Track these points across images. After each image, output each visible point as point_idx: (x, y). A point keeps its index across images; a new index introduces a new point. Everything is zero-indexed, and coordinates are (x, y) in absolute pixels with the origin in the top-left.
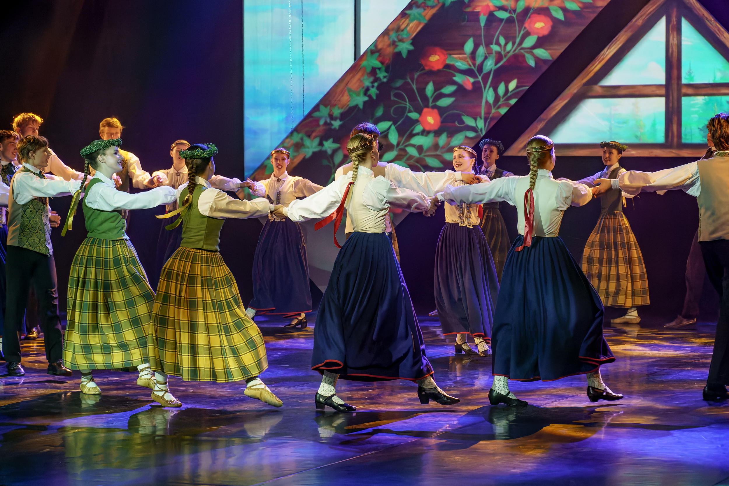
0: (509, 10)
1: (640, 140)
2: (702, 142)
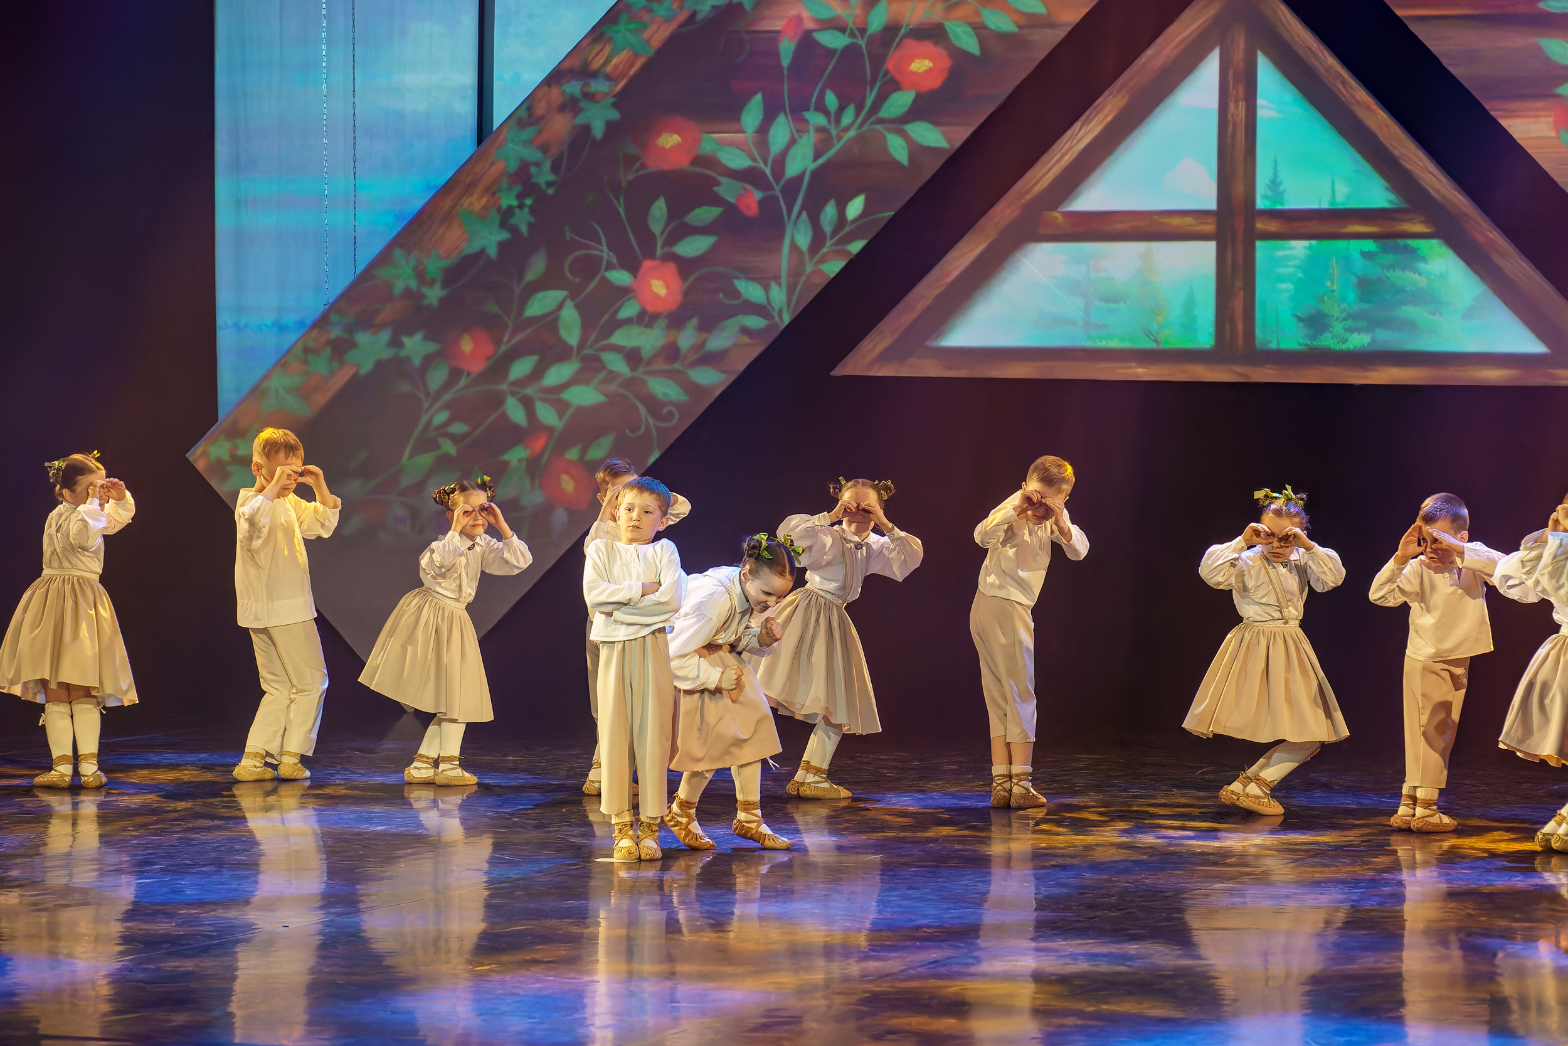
0: (848, 31)
1: (1156, 341)
2: (1302, 347)
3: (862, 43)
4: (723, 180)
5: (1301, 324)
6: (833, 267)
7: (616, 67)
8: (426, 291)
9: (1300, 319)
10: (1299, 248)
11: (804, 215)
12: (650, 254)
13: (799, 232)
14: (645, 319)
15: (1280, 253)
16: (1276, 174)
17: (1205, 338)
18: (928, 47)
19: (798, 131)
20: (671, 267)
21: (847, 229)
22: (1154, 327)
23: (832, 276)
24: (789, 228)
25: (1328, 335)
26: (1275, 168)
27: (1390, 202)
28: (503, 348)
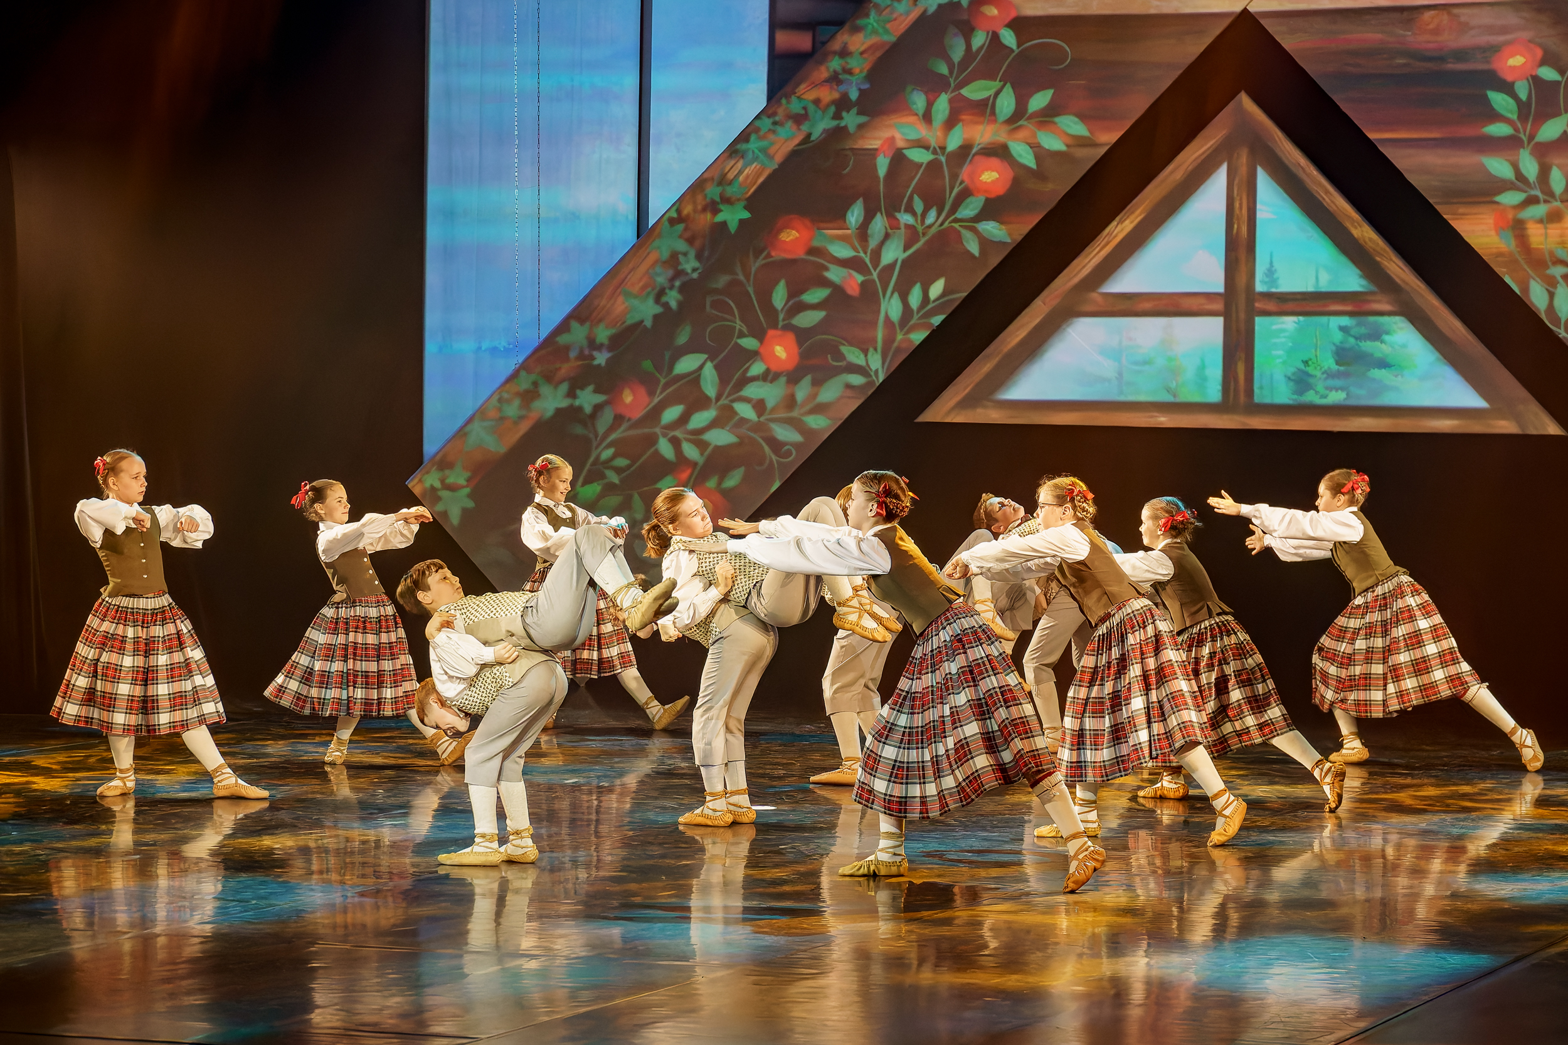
0: (931, 149)
1: (1175, 396)
2: (1291, 402)
3: (943, 159)
4: (831, 266)
5: (1292, 384)
6: (918, 337)
7: (748, 177)
8: (596, 354)
9: (1289, 378)
10: (1289, 323)
11: (896, 295)
12: (775, 326)
13: (892, 307)
14: (768, 377)
15: (1274, 327)
16: (1271, 263)
17: (1214, 393)
18: (994, 161)
19: (891, 228)
20: (791, 337)
21: (930, 305)
22: (1173, 385)
23: (918, 343)
24: (884, 304)
25: (1312, 392)
26: (1270, 259)
27: (1361, 286)
28: (656, 400)
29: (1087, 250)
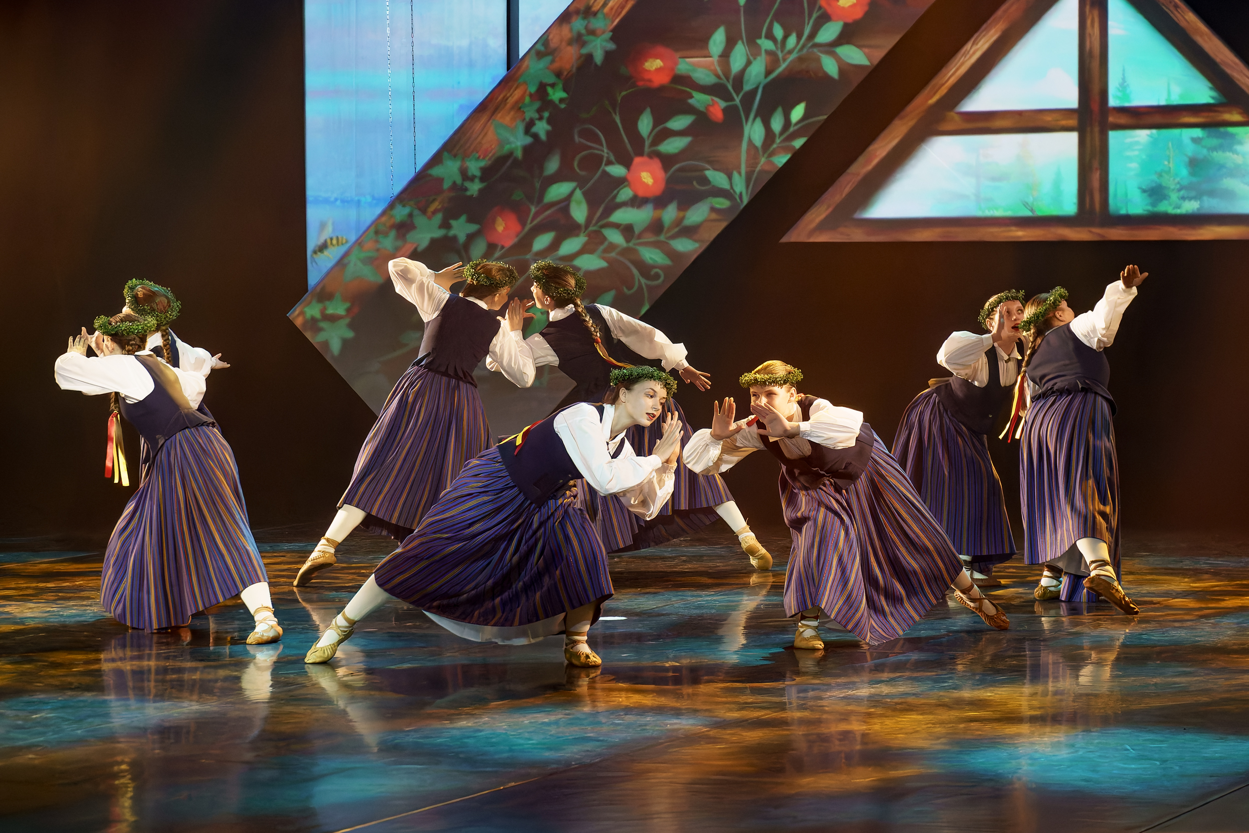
1: (1032, 210)
2: (1145, 213)
4: (695, 94)
5: (1145, 195)
6: (781, 160)
7: (612, 8)
8: (467, 184)
9: (1144, 191)
10: (1142, 136)
11: (758, 122)
12: (640, 153)
13: (754, 131)
14: (637, 202)
15: (1128, 140)
16: (1124, 79)
17: (1069, 206)
19: (752, 55)
20: (656, 165)
21: (792, 129)
22: (1030, 200)
23: (780, 165)
24: (747, 129)
25: (1165, 202)
26: (1123, 75)
27: (1213, 98)
28: (528, 227)
29: (944, 70)
